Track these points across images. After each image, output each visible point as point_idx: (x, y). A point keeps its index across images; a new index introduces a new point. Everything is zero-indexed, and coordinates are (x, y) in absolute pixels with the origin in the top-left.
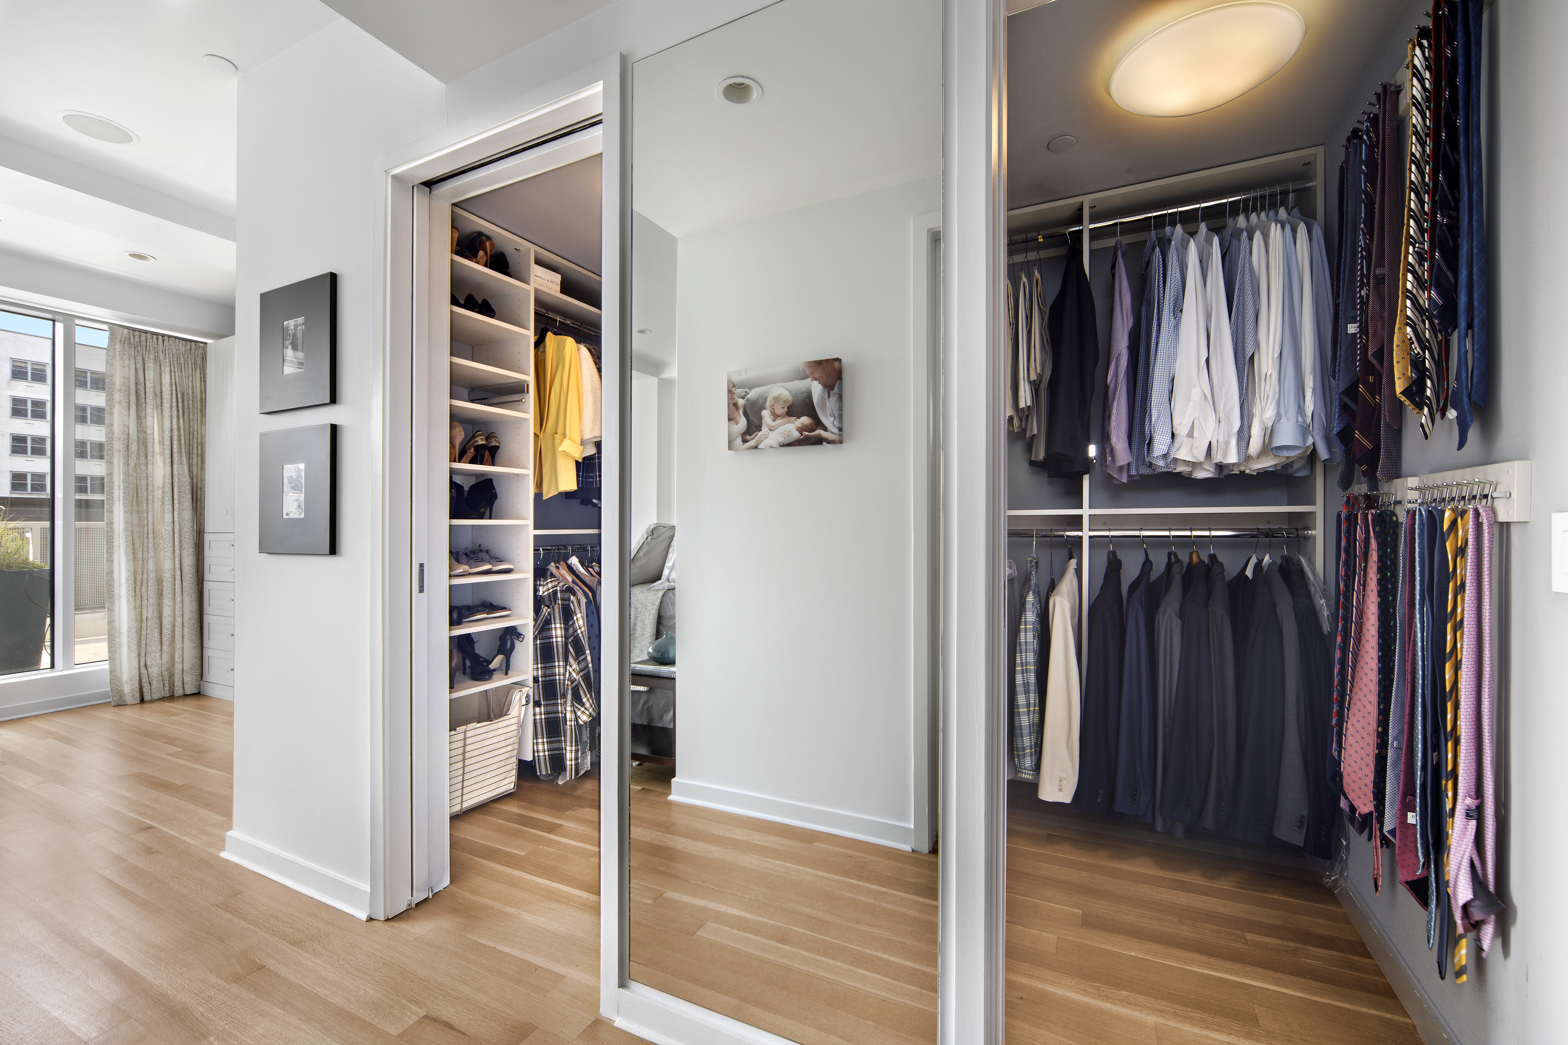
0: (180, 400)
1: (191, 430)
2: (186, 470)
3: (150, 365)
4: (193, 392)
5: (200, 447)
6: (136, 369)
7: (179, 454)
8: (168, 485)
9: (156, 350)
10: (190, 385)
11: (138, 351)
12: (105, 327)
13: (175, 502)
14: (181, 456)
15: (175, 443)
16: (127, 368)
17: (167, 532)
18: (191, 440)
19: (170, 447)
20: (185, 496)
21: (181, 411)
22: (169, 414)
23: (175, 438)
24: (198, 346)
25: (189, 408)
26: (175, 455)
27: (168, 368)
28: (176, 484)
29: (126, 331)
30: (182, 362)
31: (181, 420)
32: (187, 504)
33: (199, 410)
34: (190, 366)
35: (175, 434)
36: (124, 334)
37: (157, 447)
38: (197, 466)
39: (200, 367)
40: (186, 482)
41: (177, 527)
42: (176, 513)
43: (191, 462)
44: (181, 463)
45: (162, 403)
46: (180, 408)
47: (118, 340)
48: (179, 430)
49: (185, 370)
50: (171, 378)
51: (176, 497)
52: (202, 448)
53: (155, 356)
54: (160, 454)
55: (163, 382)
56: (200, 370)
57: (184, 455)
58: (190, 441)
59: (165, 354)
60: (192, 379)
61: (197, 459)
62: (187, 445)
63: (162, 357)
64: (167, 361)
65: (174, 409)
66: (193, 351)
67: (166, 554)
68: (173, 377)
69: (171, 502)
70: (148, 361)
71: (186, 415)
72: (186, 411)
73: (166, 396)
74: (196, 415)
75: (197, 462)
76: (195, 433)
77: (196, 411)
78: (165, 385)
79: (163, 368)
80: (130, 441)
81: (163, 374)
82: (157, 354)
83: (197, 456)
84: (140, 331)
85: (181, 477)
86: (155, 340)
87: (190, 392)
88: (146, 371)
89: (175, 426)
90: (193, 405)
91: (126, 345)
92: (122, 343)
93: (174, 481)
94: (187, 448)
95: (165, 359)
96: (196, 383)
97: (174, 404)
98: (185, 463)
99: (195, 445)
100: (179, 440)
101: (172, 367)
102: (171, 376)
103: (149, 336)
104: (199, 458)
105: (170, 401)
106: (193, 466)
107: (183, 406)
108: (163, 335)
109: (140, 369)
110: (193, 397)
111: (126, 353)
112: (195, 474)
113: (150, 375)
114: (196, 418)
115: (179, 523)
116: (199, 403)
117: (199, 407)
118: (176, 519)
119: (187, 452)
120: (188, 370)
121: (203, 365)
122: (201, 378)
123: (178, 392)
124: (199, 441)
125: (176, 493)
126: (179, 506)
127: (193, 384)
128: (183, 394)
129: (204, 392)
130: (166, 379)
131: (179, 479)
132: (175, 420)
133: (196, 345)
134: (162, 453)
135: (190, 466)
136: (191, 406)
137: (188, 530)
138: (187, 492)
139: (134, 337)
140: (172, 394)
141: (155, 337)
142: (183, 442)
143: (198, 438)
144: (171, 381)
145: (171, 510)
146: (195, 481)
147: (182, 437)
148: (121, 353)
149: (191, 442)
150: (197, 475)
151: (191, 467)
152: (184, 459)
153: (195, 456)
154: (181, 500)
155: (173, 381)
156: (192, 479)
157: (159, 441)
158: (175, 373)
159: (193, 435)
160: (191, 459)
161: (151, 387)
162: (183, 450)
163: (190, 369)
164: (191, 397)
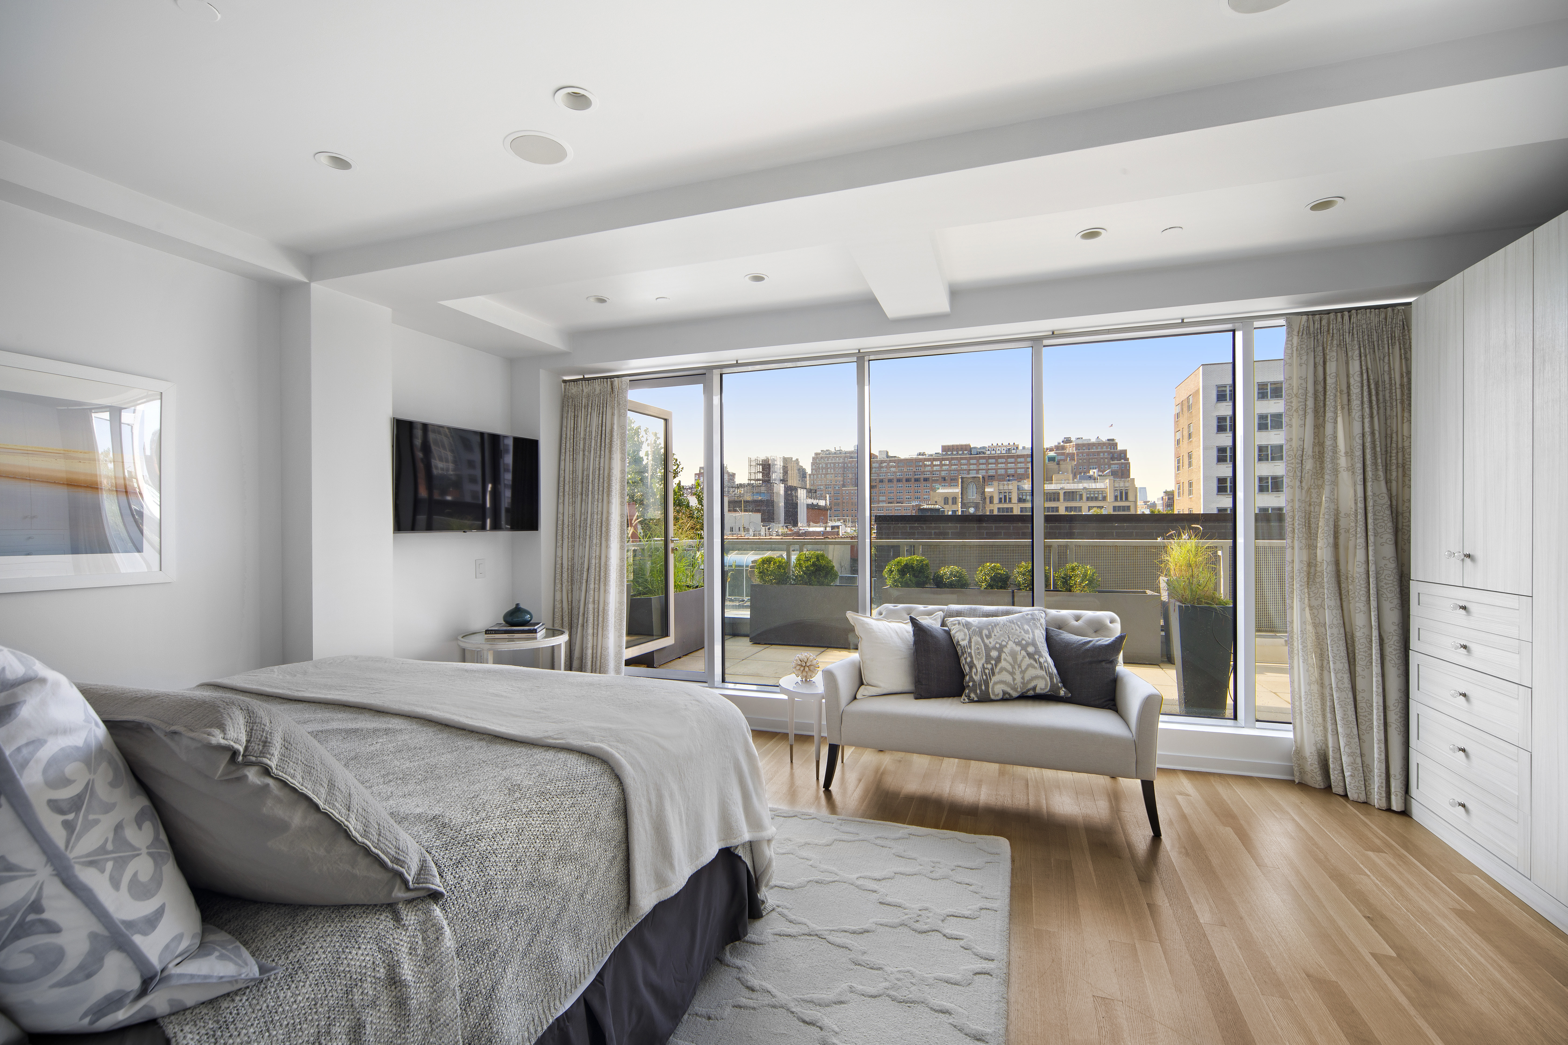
0: (1373, 392)
1: (1389, 432)
2: (1384, 489)
3: (1332, 355)
4: (1390, 378)
5: (1400, 454)
6: (1315, 364)
7: (1374, 467)
8: (1361, 511)
9: (1341, 331)
10: (1386, 368)
11: (1317, 340)
12: (1282, 321)
13: (1369, 533)
14: (1377, 469)
15: (1368, 451)
16: (1304, 366)
17: (1358, 575)
18: (1389, 445)
19: (1362, 459)
20: (1384, 524)
21: (1375, 407)
22: (1360, 413)
23: (1368, 445)
24: (1396, 311)
25: (1385, 401)
26: (1369, 469)
27: (1357, 352)
28: (1370, 509)
29: (1304, 318)
30: (1375, 339)
31: (1376, 419)
32: (1388, 536)
33: (1398, 401)
34: (1386, 342)
35: (1368, 439)
36: (1303, 323)
37: (1343, 461)
38: (1397, 482)
39: (1399, 339)
40: (1384, 504)
41: (1372, 568)
42: (1370, 549)
43: (1388, 477)
44: (1376, 478)
45: (1349, 400)
46: (1374, 403)
47: (1295, 333)
48: (1373, 433)
49: (1379, 349)
50: (1361, 365)
51: (1370, 527)
52: (1404, 455)
53: (1340, 341)
54: (1348, 469)
55: (1351, 372)
56: (1400, 344)
57: (1380, 467)
58: (1386, 448)
59: (1353, 335)
60: (1389, 360)
61: (1397, 471)
62: (1383, 453)
63: (1348, 339)
64: (1356, 342)
65: (1366, 405)
66: (1389, 320)
67: (1357, 605)
68: (1363, 363)
69: (1364, 534)
70: (1331, 349)
71: (1382, 411)
72: (1381, 405)
73: (1355, 390)
74: (1395, 409)
75: (1397, 476)
76: (1394, 435)
77: (1394, 404)
78: (1353, 376)
79: (1350, 354)
80: (1304, 458)
81: (1350, 362)
82: (1342, 338)
83: (1397, 467)
84: (1320, 313)
85: (1377, 498)
86: (1339, 319)
87: (1387, 378)
88: (1328, 364)
89: (1367, 429)
90: (1390, 397)
91: (1304, 336)
92: (1300, 334)
93: (1368, 505)
94: (1384, 457)
95: (1353, 341)
96: (1394, 363)
97: (1366, 399)
98: (1382, 478)
99: (1394, 451)
100: (1374, 448)
101: (1362, 349)
102: (1361, 362)
103: (1332, 316)
104: (1400, 470)
105: (1360, 396)
106: (1391, 482)
107: (1378, 400)
108: (1349, 310)
109: (1319, 363)
110: (1391, 384)
111: (1304, 346)
112: (1394, 493)
113: (1331, 367)
114: (1395, 414)
115: (1376, 563)
116: (1398, 391)
117: (1399, 397)
118: (1370, 558)
119: (1384, 464)
120: (1383, 348)
121: (1403, 336)
122: (1401, 355)
123: (1372, 381)
124: (1400, 446)
125: (1370, 521)
126: (1375, 539)
127: (1389, 366)
128: (1377, 384)
129: (1408, 374)
130: (1355, 367)
131: (1375, 501)
132: (1367, 420)
133: (1393, 310)
134: (1351, 469)
135: (1388, 482)
136: (1388, 398)
137: (1390, 573)
138: (1386, 519)
139: (1314, 324)
140: (1362, 387)
141: (1339, 315)
142: (1378, 449)
143: (1397, 441)
144: (1361, 368)
145: (1364, 544)
146: (1394, 503)
147: (1378, 443)
148: (1299, 347)
149: (1389, 449)
150: (1397, 495)
151: (1389, 484)
152: (1381, 473)
153: (1394, 467)
154: (1379, 531)
155: (1364, 368)
156: (1391, 501)
157: (1346, 453)
158: (1366, 356)
159: (1391, 438)
160: (1388, 472)
161: (1333, 384)
162: (1379, 461)
163: (1386, 346)
164: (1387, 386)
